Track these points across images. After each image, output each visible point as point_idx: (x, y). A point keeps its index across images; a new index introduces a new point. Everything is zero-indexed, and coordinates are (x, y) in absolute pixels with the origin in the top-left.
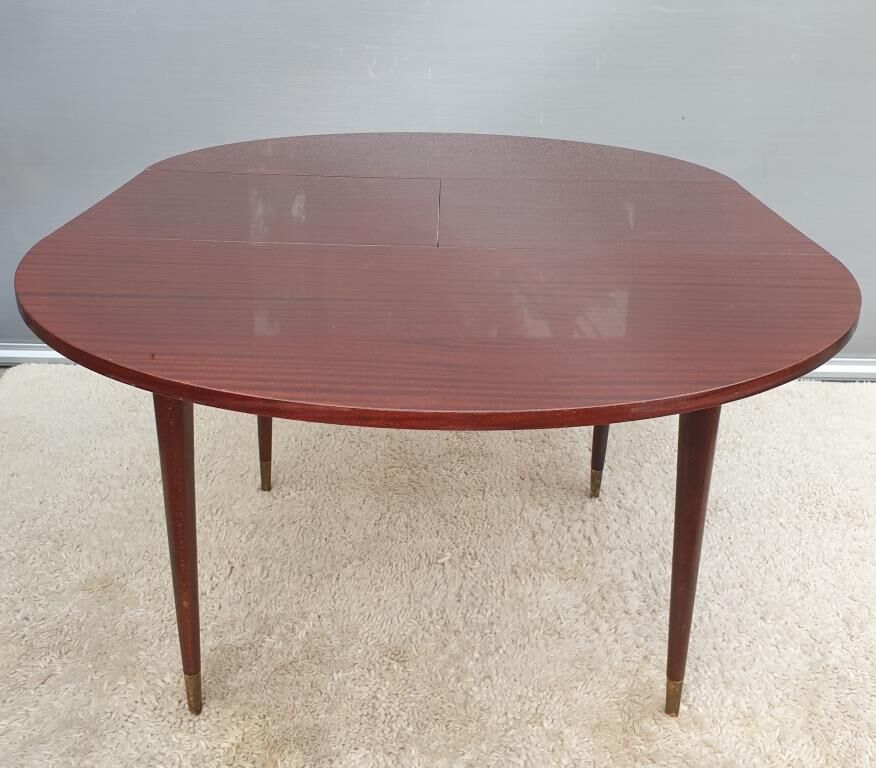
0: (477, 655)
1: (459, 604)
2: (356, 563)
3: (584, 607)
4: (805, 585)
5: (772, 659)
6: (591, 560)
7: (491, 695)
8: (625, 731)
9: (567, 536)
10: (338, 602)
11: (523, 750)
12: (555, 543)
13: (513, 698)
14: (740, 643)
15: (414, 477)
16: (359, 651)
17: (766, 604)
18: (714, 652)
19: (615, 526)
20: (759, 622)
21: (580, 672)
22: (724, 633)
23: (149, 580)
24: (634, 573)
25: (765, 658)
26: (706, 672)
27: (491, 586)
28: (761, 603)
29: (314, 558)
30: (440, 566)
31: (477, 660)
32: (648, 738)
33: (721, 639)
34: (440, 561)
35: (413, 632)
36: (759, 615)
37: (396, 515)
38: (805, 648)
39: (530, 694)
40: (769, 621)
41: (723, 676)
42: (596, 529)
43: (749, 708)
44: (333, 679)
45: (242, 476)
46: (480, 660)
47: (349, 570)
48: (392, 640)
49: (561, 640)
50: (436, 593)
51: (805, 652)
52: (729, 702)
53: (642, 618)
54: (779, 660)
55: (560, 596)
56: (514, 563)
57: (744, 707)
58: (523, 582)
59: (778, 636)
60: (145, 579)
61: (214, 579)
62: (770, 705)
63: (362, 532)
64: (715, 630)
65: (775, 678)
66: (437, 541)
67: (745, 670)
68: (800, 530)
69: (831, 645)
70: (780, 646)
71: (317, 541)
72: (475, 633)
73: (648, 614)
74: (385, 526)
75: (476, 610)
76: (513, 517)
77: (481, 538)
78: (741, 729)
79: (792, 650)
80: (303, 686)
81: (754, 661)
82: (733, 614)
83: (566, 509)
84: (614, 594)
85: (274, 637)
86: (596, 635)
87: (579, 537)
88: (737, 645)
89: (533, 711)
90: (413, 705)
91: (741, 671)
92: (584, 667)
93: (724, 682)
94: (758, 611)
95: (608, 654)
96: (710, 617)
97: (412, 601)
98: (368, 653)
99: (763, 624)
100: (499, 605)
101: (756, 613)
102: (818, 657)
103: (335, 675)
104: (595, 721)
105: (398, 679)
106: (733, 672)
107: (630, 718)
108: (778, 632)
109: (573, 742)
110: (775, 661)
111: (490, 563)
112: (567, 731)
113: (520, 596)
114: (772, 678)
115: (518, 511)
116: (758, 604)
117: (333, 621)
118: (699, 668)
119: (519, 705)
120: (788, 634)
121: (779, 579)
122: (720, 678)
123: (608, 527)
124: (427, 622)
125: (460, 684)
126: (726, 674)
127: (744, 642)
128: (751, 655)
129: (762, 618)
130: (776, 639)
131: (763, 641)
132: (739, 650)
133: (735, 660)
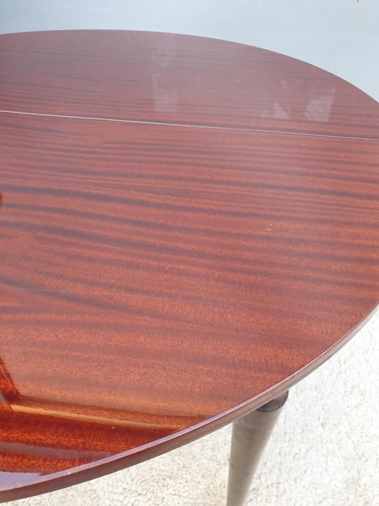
5: (320, 471)
14: (300, 450)
17: (329, 409)
20: (320, 428)
21: (176, 468)
22: (290, 439)
26: (266, 481)
28: (326, 408)
33: (287, 444)
36: (322, 421)
38: (347, 462)
40: (327, 429)
41: (277, 487)
51: (346, 468)
54: (325, 473)
59: (330, 446)
64: (285, 434)
65: (317, 494)
67: (296, 482)
68: (372, 336)
69: (368, 463)
79: (338, 462)
81: (306, 472)
82: (303, 418)
88: (298, 452)
91: (293, 483)
92: (181, 463)
93: (276, 496)
94: (322, 417)
96: (285, 419)
99: (322, 431)
101: (319, 418)
102: (355, 473)
106: (286, 484)
108: (331, 442)
110: (321, 474)
114: (314, 494)
116: (323, 409)
120: (338, 444)
121: (345, 384)
122: (275, 489)
126: (281, 486)
127: (304, 450)
128: (305, 464)
129: (322, 425)
130: (328, 448)
131: (317, 451)
132: (297, 457)
133: (291, 469)
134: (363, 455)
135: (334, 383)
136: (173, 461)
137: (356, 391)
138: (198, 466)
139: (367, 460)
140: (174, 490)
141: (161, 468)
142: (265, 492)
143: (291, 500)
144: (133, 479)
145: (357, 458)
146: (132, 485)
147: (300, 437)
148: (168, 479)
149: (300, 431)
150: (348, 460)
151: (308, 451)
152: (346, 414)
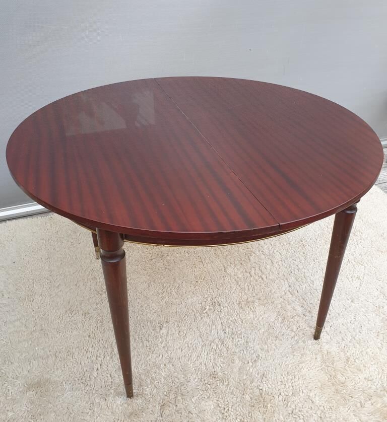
0: (251, 364)
1: (226, 335)
2: (165, 325)
3: (280, 319)
4: (358, 278)
5: (367, 322)
6: (269, 289)
7: (269, 385)
8: (333, 384)
9: (252, 279)
10: (169, 353)
11: (300, 413)
12: (249, 285)
13: (279, 383)
15: (166, 263)
16: (196, 380)
17: (349, 293)
18: (344, 327)
19: (268, 267)
21: (299, 358)
22: (343, 315)
23: (62, 371)
24: (289, 291)
25: (365, 323)
27: (235, 319)
29: (142, 328)
30: (206, 315)
31: (252, 366)
32: (343, 384)
34: (204, 312)
35: (214, 359)
36: (350, 300)
37: (169, 289)
38: (376, 313)
39: (285, 379)
40: (356, 302)
42: (261, 271)
43: (373, 353)
44: (193, 402)
45: (76, 285)
46: (254, 366)
47: (164, 331)
48: (208, 368)
49: (280, 342)
50: (213, 331)
51: (376, 315)
52: (364, 353)
53: (307, 318)
54: (370, 322)
55: (266, 315)
56: (238, 302)
57: (370, 353)
58: (247, 312)
59: (362, 309)
60: (60, 371)
61: (98, 359)
62: (379, 348)
63: (157, 304)
64: (339, 314)
66: (195, 298)
67: (361, 333)
70: (367, 315)
71: (139, 317)
72: (243, 351)
73: (308, 314)
74: (167, 298)
75: (236, 336)
76: (223, 275)
77: (215, 291)
78: (376, 366)
79: (371, 315)
80: (181, 413)
81: (361, 326)
82: (340, 303)
83: (243, 263)
84: (289, 307)
85: (150, 386)
86: (293, 334)
87: (257, 278)
88: (350, 320)
89: (291, 388)
90: (238, 404)
95: (304, 343)
97: (204, 340)
98: (201, 380)
99: (354, 305)
100: (244, 330)
101: (348, 299)
102: (382, 315)
103: (193, 400)
104: (319, 384)
105: (223, 391)
106: (357, 336)
107: (331, 376)
108: (362, 307)
109: (317, 400)
111: (227, 305)
112: (311, 395)
113: (250, 321)
114: (372, 333)
115: (223, 269)
116: (346, 294)
117: (173, 365)
118: (344, 338)
119: (283, 386)
120: (365, 307)
123: (265, 268)
124: (218, 351)
125: (253, 385)
127: (353, 317)
128: (359, 324)
129: (352, 301)
130: (362, 311)
131: (359, 314)
132: (352, 322)
133: (354, 328)
134: (379, 306)
135: (342, 279)
136: (294, 356)
137: (354, 279)
138: (309, 351)
139: (383, 307)
140: (307, 368)
141: (291, 362)
142: (351, 344)
143: (365, 341)
144: (282, 375)
145: (378, 309)
146: (284, 378)
147: (346, 312)
148: (300, 365)
149: (344, 310)
150: (375, 311)
151: (355, 316)
152: (358, 291)
